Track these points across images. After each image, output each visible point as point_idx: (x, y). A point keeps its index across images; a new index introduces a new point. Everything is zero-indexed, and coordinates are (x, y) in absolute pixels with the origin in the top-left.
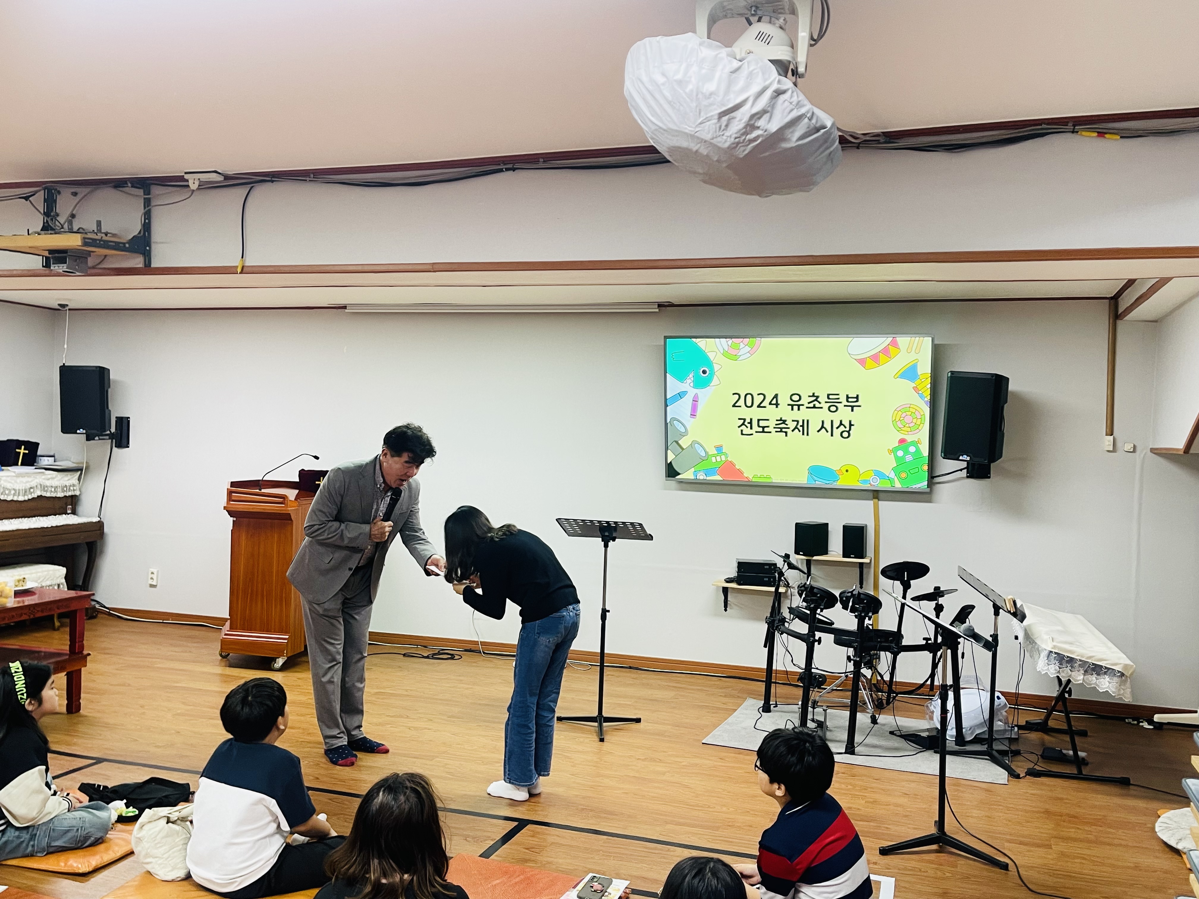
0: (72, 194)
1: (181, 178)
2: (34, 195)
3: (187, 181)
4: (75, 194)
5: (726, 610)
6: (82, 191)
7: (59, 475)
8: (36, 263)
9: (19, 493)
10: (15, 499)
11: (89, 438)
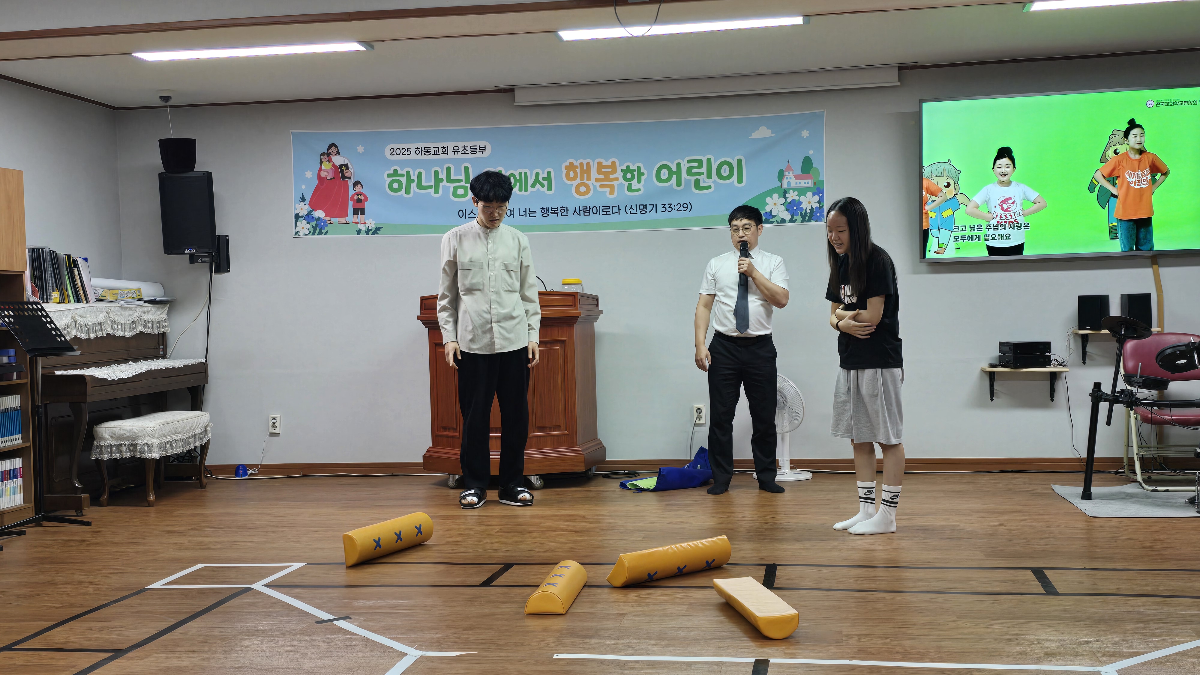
5: (992, 400)
7: (153, 307)
10: (123, 334)
11: (193, 260)
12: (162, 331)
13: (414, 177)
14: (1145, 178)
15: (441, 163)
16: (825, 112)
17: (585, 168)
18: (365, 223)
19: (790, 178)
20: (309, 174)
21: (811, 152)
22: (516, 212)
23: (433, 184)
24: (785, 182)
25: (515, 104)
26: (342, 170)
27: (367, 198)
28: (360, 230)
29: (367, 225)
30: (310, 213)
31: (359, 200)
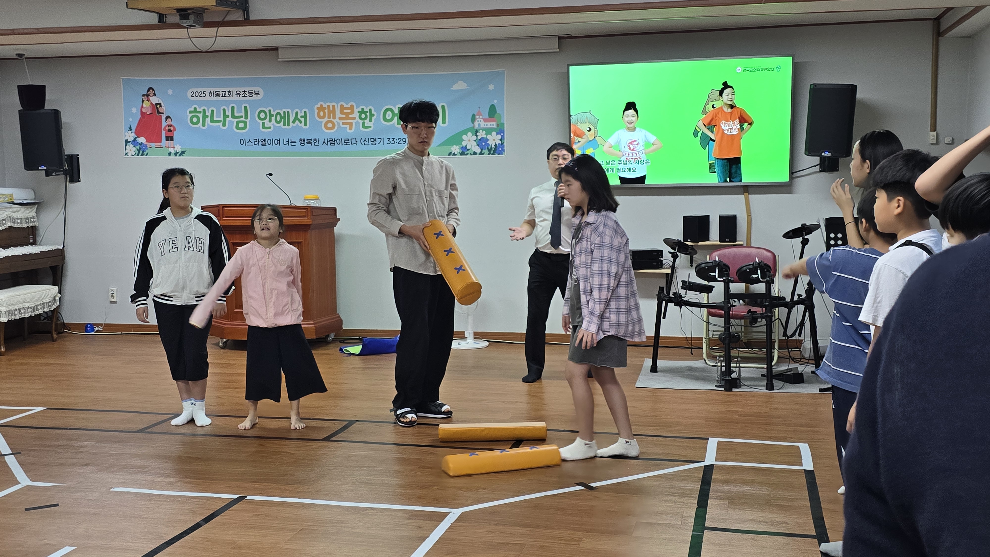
7: (22, 209)
11: (48, 174)
12: (31, 225)
13: (208, 113)
14: (735, 127)
15: (227, 103)
16: (506, 71)
17: (331, 109)
18: (174, 148)
19: (480, 121)
20: (134, 110)
21: (495, 101)
22: (282, 142)
23: (222, 119)
24: (476, 123)
25: (279, 60)
26: (157, 108)
27: (175, 129)
28: (171, 153)
29: (175, 149)
30: (135, 139)
31: (170, 130)
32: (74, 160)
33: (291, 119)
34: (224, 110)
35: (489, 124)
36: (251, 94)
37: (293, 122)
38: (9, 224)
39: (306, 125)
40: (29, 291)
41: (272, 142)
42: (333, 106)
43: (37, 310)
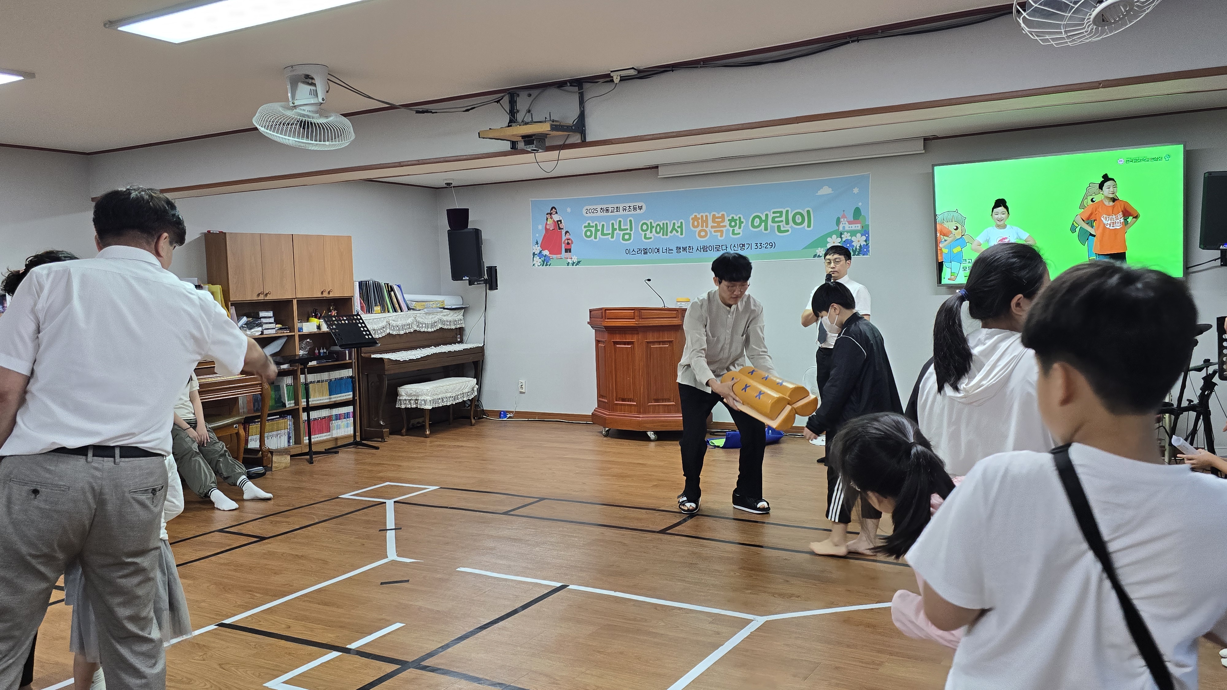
0: (529, 96)
1: (608, 76)
2: (502, 99)
3: (613, 77)
4: (530, 95)
6: (535, 93)
7: (452, 312)
8: (506, 146)
9: (428, 326)
10: (426, 330)
11: (471, 283)
12: (458, 326)
13: (600, 228)
15: (615, 218)
16: (871, 174)
17: (704, 219)
18: (572, 258)
19: (845, 223)
20: (540, 227)
21: (860, 204)
22: (661, 250)
23: (610, 232)
24: (841, 226)
25: (659, 177)
26: (558, 224)
27: (572, 242)
28: (569, 263)
29: (573, 260)
30: (540, 252)
31: (568, 243)
32: (492, 271)
33: (669, 230)
34: (613, 224)
35: (853, 226)
36: (635, 209)
37: (671, 232)
38: (440, 326)
39: (682, 234)
40: (451, 383)
41: (652, 251)
42: (706, 216)
43: (457, 399)
